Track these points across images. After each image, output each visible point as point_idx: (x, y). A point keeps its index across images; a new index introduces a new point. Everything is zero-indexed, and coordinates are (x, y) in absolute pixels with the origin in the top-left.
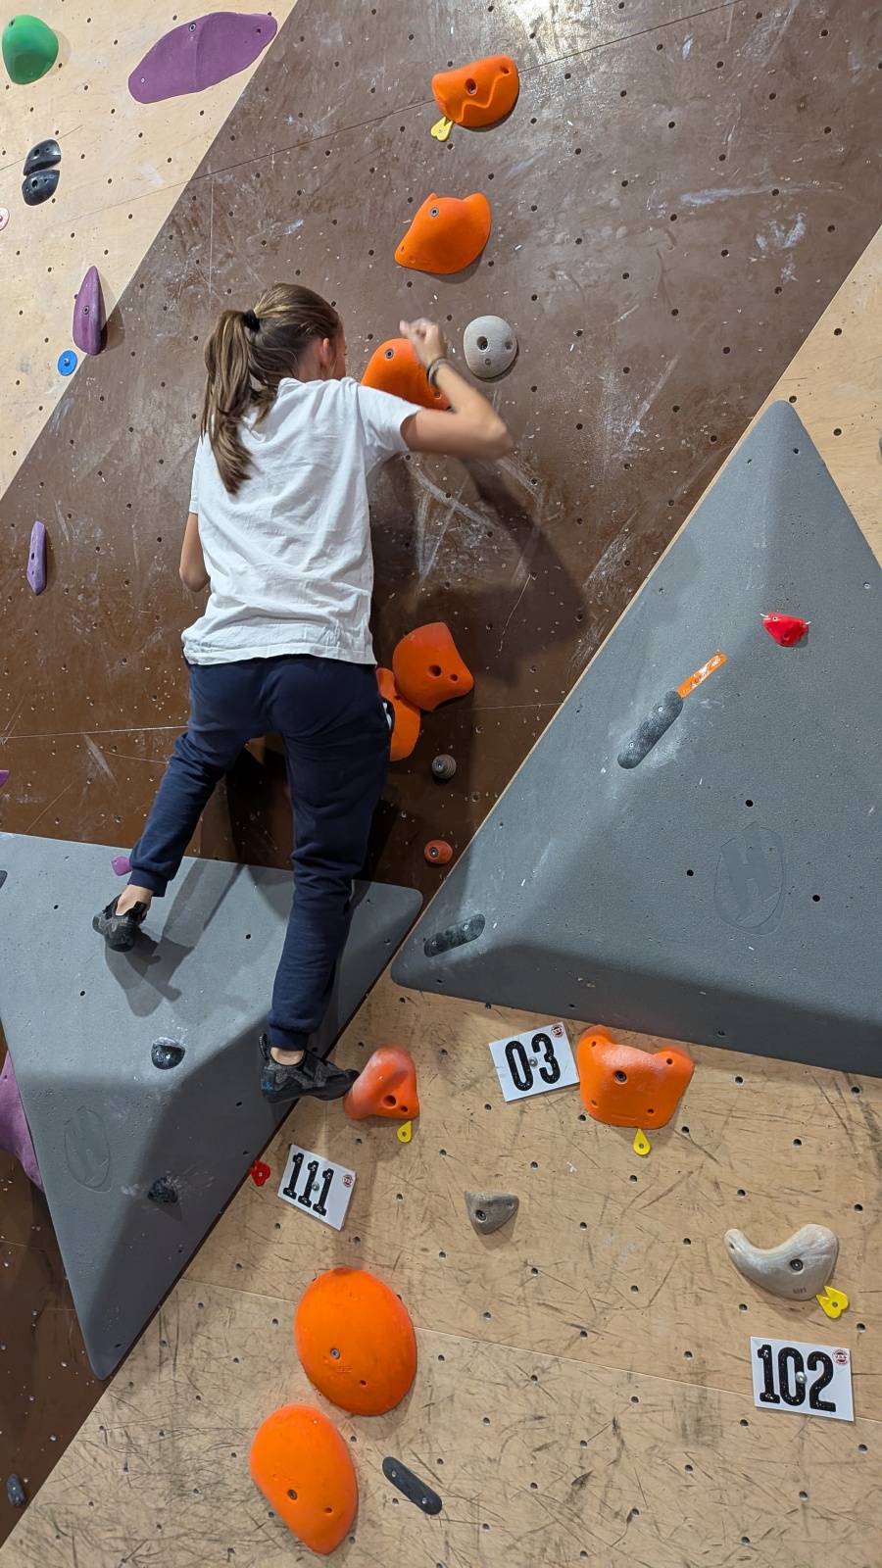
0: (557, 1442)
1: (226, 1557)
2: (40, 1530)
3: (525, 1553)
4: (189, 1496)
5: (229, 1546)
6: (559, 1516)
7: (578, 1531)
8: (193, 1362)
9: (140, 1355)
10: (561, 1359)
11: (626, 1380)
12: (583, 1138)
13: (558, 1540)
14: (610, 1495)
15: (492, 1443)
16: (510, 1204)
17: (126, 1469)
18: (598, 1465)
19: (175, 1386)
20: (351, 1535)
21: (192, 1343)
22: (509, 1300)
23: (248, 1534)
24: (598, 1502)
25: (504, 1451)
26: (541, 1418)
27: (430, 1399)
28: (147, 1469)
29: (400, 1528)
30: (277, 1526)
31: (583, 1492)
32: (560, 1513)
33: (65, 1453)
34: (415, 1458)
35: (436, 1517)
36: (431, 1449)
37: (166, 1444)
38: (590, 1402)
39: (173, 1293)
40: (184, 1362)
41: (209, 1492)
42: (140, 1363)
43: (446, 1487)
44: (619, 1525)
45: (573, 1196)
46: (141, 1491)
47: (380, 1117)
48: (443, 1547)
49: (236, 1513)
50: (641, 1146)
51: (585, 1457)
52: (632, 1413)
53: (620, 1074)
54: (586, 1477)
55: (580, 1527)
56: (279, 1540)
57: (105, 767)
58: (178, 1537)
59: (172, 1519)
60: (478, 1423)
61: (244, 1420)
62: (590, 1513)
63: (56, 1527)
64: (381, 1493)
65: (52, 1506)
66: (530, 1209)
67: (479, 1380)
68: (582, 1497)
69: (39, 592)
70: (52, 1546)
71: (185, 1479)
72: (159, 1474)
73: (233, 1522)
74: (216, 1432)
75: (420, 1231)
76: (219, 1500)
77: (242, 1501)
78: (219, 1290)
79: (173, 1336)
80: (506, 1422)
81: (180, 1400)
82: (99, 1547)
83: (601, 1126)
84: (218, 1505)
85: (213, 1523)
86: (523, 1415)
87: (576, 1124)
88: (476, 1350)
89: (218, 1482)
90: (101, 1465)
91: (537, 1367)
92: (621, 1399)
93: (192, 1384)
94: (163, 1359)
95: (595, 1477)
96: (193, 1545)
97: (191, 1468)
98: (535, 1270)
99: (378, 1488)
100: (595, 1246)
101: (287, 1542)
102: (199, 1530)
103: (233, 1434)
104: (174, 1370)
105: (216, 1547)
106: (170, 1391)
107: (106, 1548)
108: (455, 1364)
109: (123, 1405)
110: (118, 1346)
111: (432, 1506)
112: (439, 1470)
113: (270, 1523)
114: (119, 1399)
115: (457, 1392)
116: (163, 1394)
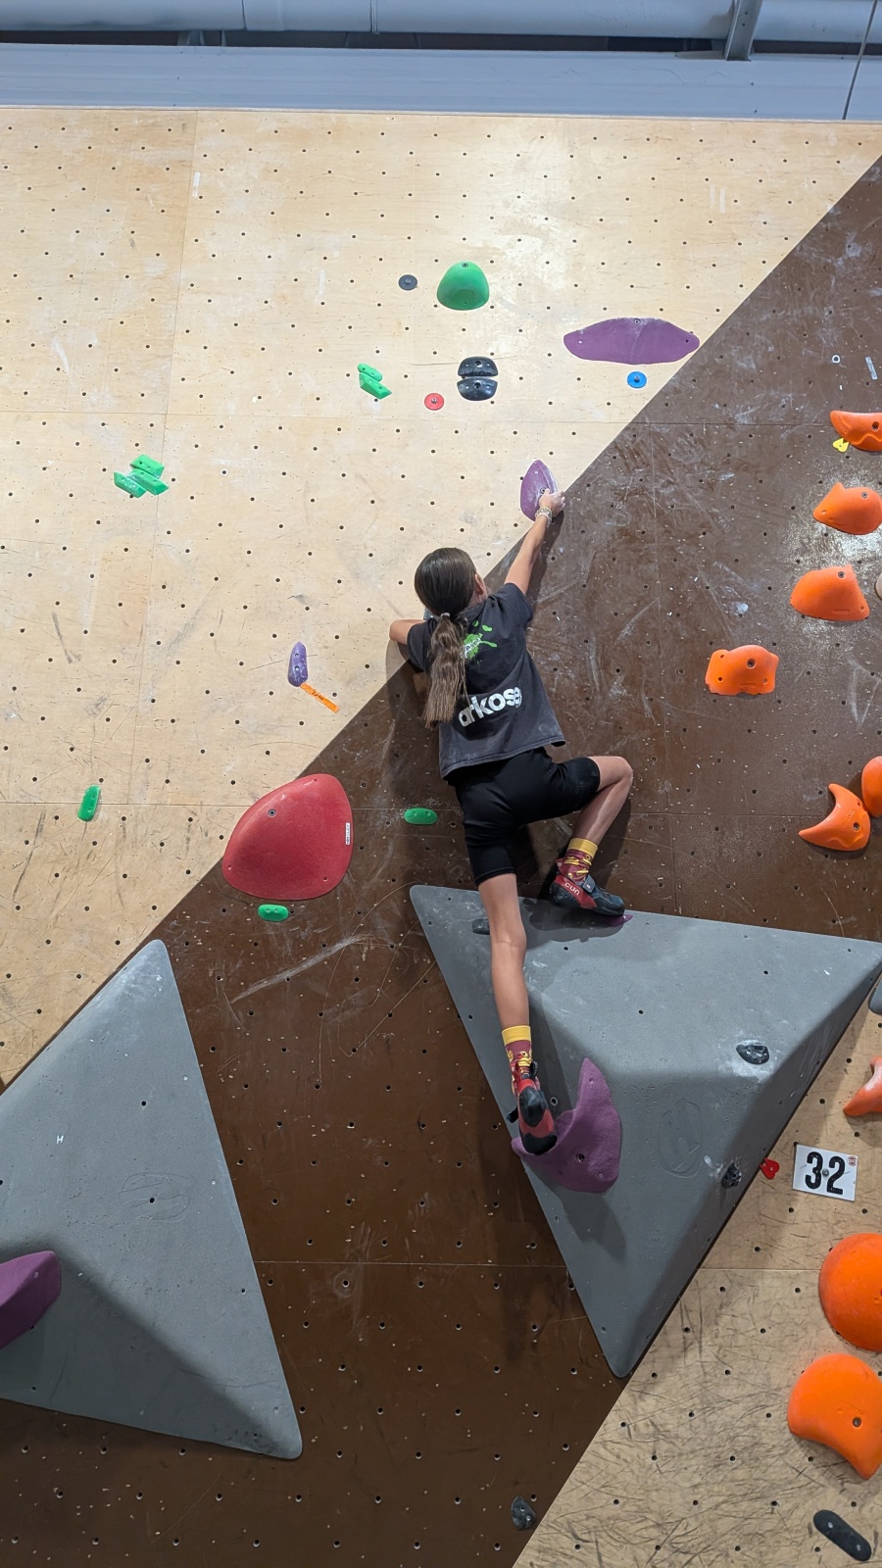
1: (770, 1511)
4: (726, 1464)
5: (771, 1500)
8: (719, 1340)
9: (662, 1346)
17: (654, 1458)
19: (702, 1366)
21: (717, 1324)
23: (790, 1483)
28: (678, 1451)
33: (583, 1458)
37: (696, 1423)
39: (693, 1282)
40: (709, 1343)
41: (746, 1455)
42: (665, 1352)
46: (673, 1474)
49: (776, 1467)
56: (822, 1480)
58: (717, 1506)
59: (709, 1492)
61: (775, 1382)
63: (575, 1537)
65: (569, 1516)
70: (571, 1558)
71: (719, 1450)
72: (692, 1452)
73: (774, 1476)
74: (749, 1399)
76: (757, 1460)
77: (781, 1455)
78: (740, 1272)
79: (696, 1322)
81: (708, 1378)
82: (628, 1542)
84: (757, 1464)
85: (753, 1482)
89: (756, 1444)
90: (624, 1460)
93: (721, 1360)
94: (687, 1345)
96: (735, 1509)
97: (725, 1438)
101: (828, 1479)
102: (739, 1494)
103: (766, 1396)
104: (701, 1352)
105: (757, 1504)
106: (698, 1372)
107: (637, 1540)
109: (646, 1397)
110: (647, 1337)
113: (811, 1467)
114: (642, 1392)
116: (691, 1376)
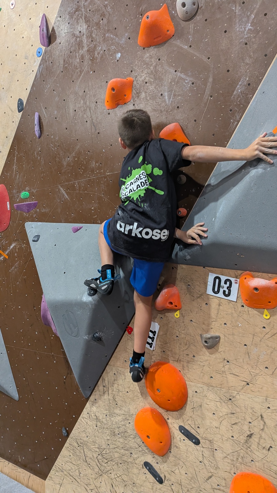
0: (240, 422)
1: (130, 455)
2: (73, 444)
3: (231, 459)
4: (117, 436)
5: (131, 452)
6: (242, 448)
7: (250, 453)
8: (114, 392)
9: (97, 390)
10: (240, 393)
11: (265, 401)
12: (243, 314)
13: (242, 455)
14: (261, 441)
15: (216, 422)
16: (217, 338)
17: (96, 426)
18: (256, 430)
19: (109, 400)
20: (170, 450)
21: (113, 386)
22: (219, 372)
23: (136, 448)
24: (257, 443)
25: (221, 424)
26: (234, 413)
27: (193, 406)
28: (103, 427)
29: (186, 449)
30: (145, 446)
31: (251, 440)
32: (243, 447)
33: (78, 421)
34: (189, 426)
35: (198, 446)
36: (195, 423)
37: (108, 419)
38: (252, 408)
39: (106, 370)
40: (111, 393)
41: (123, 434)
42: (98, 393)
43: (201, 436)
44: (265, 451)
45: (241, 335)
46: (102, 433)
47: (168, 309)
48: (201, 456)
49: (132, 442)
50: (266, 315)
51: (251, 427)
52: (268, 413)
53: (256, 289)
54: (251, 434)
55: (250, 452)
56: (146, 451)
57: (66, 196)
58: (114, 448)
59: (112, 443)
60: (211, 415)
62: (254, 447)
63: (78, 443)
64: (179, 437)
65: (76, 437)
66: (225, 340)
67: (210, 400)
68: (250, 441)
69: (40, 137)
70: (77, 449)
71: (115, 430)
72: (107, 428)
73: (131, 444)
74: (123, 416)
75: (185, 348)
76: (126, 437)
77: (133, 438)
78: (120, 369)
79: (107, 384)
80: (221, 415)
81: (111, 405)
82: (91, 450)
83: (250, 309)
84: (126, 439)
85: (125, 444)
86: (227, 412)
87: (241, 309)
88: (208, 389)
89: (125, 432)
90: (89, 425)
91: (231, 396)
92: (264, 408)
93: (114, 399)
94: (105, 391)
95: (255, 435)
96: (119, 451)
97: (116, 427)
98: (228, 362)
99: (178, 436)
100: (250, 353)
101: (149, 451)
102: (121, 446)
103: (129, 416)
104: (108, 395)
105: (127, 452)
106: (108, 402)
107: (93, 451)
108: (201, 394)
109: (94, 406)
110: (90, 387)
111: (197, 442)
112: (198, 430)
113: (143, 445)
114: (92, 404)
115: (203, 404)
116: (106, 402)
